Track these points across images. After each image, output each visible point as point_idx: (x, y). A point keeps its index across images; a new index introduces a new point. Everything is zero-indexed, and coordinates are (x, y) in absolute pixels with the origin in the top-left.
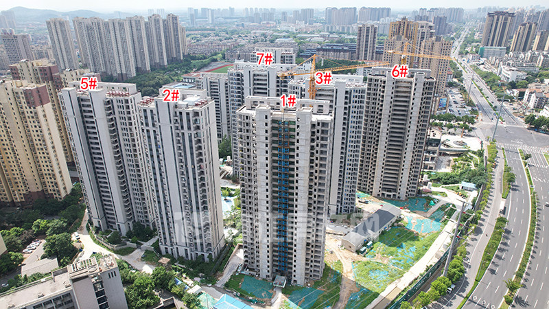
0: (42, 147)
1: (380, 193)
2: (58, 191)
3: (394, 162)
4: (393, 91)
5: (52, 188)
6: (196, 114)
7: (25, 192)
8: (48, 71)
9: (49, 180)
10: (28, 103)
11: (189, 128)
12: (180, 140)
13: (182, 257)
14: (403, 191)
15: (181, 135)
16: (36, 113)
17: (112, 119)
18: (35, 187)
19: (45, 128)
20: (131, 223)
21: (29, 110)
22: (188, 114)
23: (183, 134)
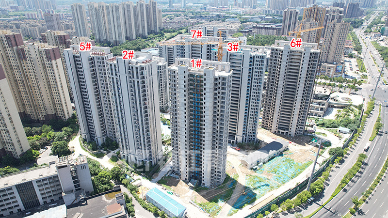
1: (277, 131)
2: (64, 115)
3: (287, 109)
4: (288, 58)
5: (60, 113)
6: (142, 68)
7: (45, 114)
8: (63, 38)
9: (59, 107)
10: (47, 58)
11: (138, 78)
12: (132, 85)
13: (133, 162)
14: (293, 130)
15: (132, 81)
16: (51, 64)
17: (93, 69)
18: (51, 112)
19: (57, 75)
20: (104, 138)
22: (137, 68)
23: (134, 81)
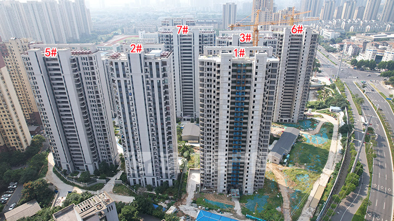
1: (279, 120)
4: (290, 42)
6: (164, 63)
13: (150, 185)
14: (296, 117)
17: (77, 74)
22: (157, 64)
23: (152, 81)
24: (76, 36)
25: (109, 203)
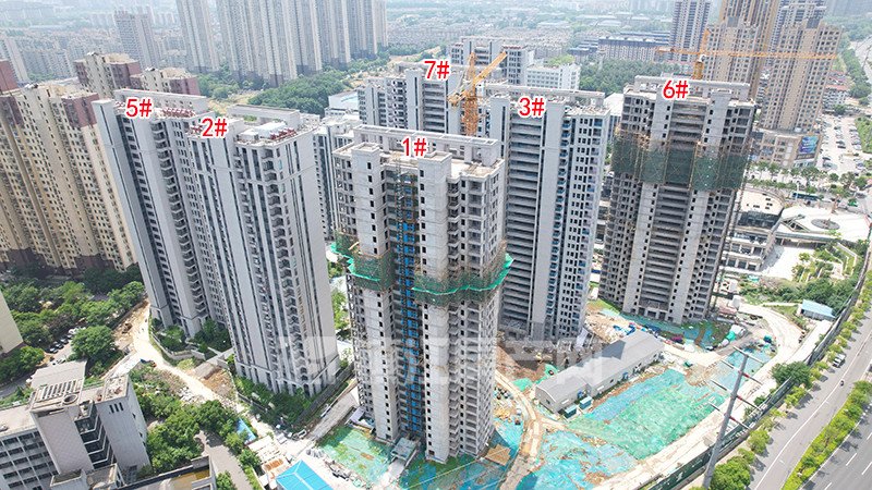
0: (93, 189)
1: (637, 308)
2: (120, 258)
5: (110, 252)
6: (269, 153)
7: (76, 255)
8: (124, 70)
9: (106, 239)
10: (70, 121)
11: (259, 177)
12: (246, 195)
14: (678, 307)
15: (247, 186)
16: (81, 137)
17: (166, 152)
18: (88, 250)
20: (203, 319)
21: (73, 132)
22: (255, 152)
23: (250, 185)
24: (344, 57)
25: (116, 396)
